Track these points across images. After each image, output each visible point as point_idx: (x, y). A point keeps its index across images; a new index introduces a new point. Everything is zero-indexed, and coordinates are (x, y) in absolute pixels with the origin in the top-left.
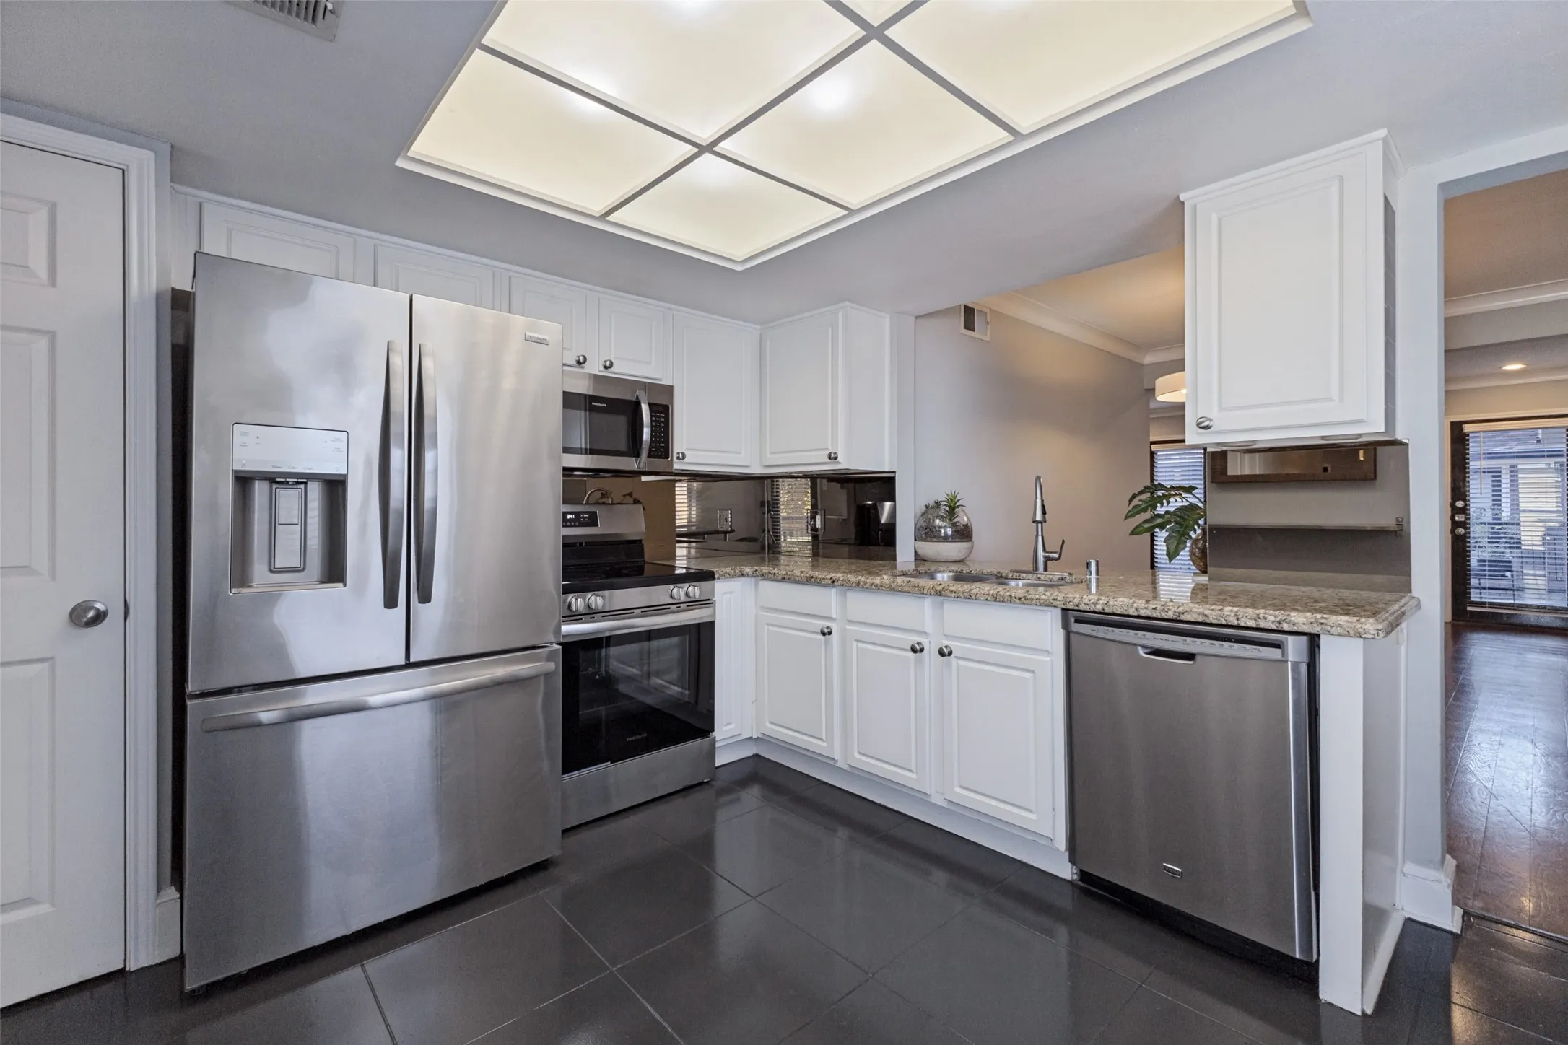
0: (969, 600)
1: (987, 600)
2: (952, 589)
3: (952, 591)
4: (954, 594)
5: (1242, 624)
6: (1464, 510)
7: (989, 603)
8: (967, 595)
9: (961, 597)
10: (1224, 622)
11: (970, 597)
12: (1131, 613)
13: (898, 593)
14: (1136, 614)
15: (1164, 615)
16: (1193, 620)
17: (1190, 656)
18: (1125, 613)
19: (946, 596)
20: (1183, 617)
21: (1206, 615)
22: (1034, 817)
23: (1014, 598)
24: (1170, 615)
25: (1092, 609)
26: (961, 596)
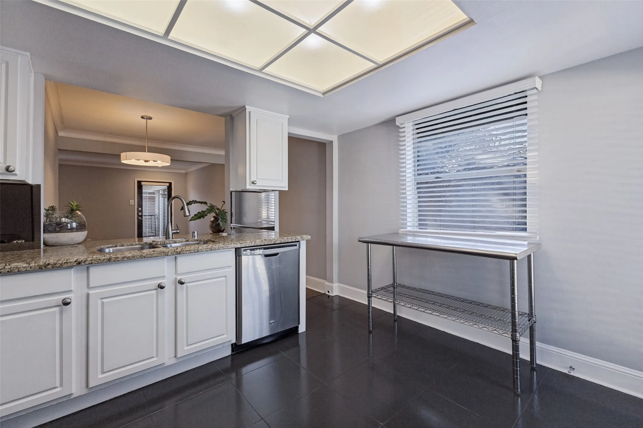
0: (197, 253)
1: (207, 251)
2: (186, 249)
3: (187, 250)
4: (188, 252)
5: (289, 242)
6: (141, 211)
7: (208, 252)
8: (196, 251)
9: (192, 253)
10: (285, 242)
11: (198, 251)
12: (262, 244)
13: (148, 259)
14: (264, 244)
15: (272, 243)
16: (278, 243)
17: (276, 254)
18: (261, 245)
19: (183, 254)
20: (276, 243)
21: (281, 241)
22: (225, 336)
23: (220, 248)
24: (273, 243)
25: (250, 246)
26: (193, 251)
